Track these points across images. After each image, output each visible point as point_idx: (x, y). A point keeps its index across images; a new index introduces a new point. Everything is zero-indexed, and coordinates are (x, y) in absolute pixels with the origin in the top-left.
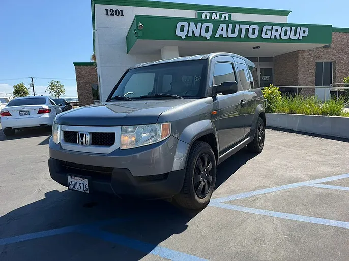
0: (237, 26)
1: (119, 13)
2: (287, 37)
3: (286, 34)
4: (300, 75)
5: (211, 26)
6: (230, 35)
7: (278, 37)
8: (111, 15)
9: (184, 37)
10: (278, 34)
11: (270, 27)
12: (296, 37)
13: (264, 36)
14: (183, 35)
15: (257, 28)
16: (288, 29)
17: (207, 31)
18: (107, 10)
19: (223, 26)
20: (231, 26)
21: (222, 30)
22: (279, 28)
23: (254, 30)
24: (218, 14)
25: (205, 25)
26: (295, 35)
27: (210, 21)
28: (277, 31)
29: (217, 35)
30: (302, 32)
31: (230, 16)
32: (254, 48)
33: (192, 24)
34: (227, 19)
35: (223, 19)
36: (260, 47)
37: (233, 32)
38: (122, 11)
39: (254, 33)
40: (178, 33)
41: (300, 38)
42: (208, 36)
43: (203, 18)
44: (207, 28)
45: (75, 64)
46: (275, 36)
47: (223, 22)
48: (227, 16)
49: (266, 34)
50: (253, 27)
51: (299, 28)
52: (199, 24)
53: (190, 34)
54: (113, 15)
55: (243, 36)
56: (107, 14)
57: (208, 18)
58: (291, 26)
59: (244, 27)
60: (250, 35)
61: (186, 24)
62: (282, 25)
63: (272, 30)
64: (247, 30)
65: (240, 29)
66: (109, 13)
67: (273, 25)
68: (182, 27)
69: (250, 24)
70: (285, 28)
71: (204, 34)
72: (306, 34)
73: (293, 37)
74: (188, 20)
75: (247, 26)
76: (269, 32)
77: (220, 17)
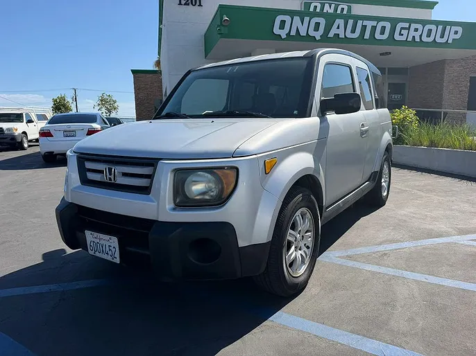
0: (360, 23)
1: (197, 2)
2: (430, 39)
3: (429, 35)
4: (446, 95)
5: (322, 21)
6: (349, 35)
7: (417, 39)
8: (185, 4)
9: (284, 36)
10: (417, 35)
11: (407, 25)
12: (444, 40)
13: (397, 37)
14: (283, 34)
15: (388, 25)
16: (433, 27)
17: (317, 29)
19: (340, 22)
20: (351, 22)
21: (338, 28)
22: (419, 26)
23: (384, 28)
24: (333, 6)
25: (315, 20)
26: (442, 36)
27: (321, 14)
28: (416, 30)
29: (331, 35)
30: (452, 32)
32: (381, 54)
33: (297, 19)
34: (345, 12)
35: (339, 12)
36: (390, 53)
37: (353, 31)
39: (382, 33)
40: (276, 30)
41: (450, 41)
42: (318, 35)
43: (311, 10)
44: (318, 24)
45: (134, 72)
46: (414, 37)
47: (341, 16)
48: (346, 8)
49: (401, 34)
50: (382, 24)
51: (448, 27)
52: (307, 19)
53: (293, 33)
54: (188, 5)
55: (367, 36)
56: (180, 4)
57: (318, 10)
58: (437, 23)
59: (369, 24)
60: (378, 36)
61: (287, 18)
62: (424, 23)
63: (409, 29)
64: (374, 28)
65: (364, 27)
66: (183, 2)
67: (411, 21)
68: (283, 22)
69: (378, 19)
70: (428, 27)
71: (312, 33)
72: (458, 36)
73: (439, 40)
74: (291, 13)
75: (374, 23)
76: (405, 32)
77: (336, 10)
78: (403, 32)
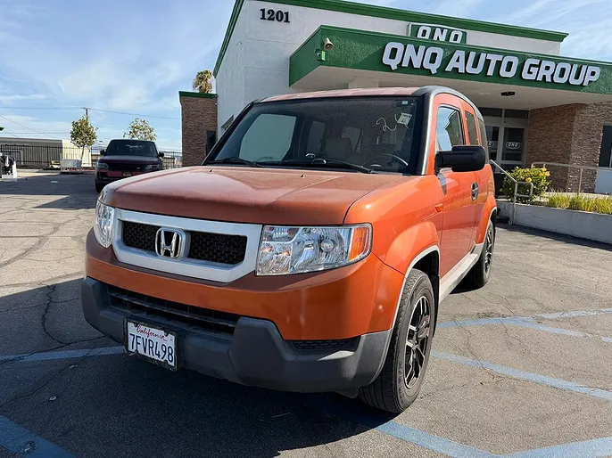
0: (483, 56)
1: (282, 17)
2: (563, 80)
3: (562, 75)
4: (574, 146)
5: (440, 52)
6: (470, 70)
7: (548, 79)
8: (269, 19)
9: (394, 67)
10: (548, 74)
11: (536, 62)
12: (578, 82)
13: (525, 75)
14: (394, 64)
15: (515, 61)
16: (567, 66)
17: (433, 60)
18: (263, 10)
19: (460, 54)
20: (472, 55)
21: (458, 61)
22: (552, 65)
23: (510, 64)
24: (445, 31)
25: (431, 50)
26: (577, 77)
27: (439, 44)
28: (548, 68)
29: (449, 69)
30: (589, 73)
32: (503, 94)
33: (410, 48)
36: (514, 93)
37: (475, 65)
38: (287, 13)
39: (509, 69)
40: (386, 60)
41: (585, 84)
42: (434, 68)
44: (434, 55)
46: (544, 76)
48: (460, 35)
49: (529, 72)
50: (508, 59)
51: (584, 68)
52: (422, 48)
53: (405, 64)
54: (273, 19)
55: (490, 72)
56: (263, 18)
57: (427, 35)
58: (572, 62)
59: (494, 58)
60: (503, 73)
61: (400, 47)
62: (557, 60)
63: (539, 66)
64: (499, 63)
65: (488, 62)
66: (267, 16)
67: (542, 58)
68: (394, 51)
69: (505, 53)
70: (561, 65)
71: (427, 65)
72: (594, 79)
73: (573, 81)
74: (404, 41)
75: (499, 58)
76: (534, 70)
78: (532, 69)
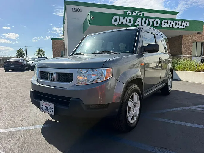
0: (147, 20)
1: (80, 10)
2: (176, 27)
3: (176, 25)
5: (132, 19)
6: (143, 24)
7: (171, 27)
8: (75, 11)
10: (171, 25)
12: (182, 27)
14: (116, 24)
15: (159, 21)
16: (177, 22)
17: (130, 22)
18: (73, 8)
19: (139, 19)
20: (144, 19)
21: (139, 21)
22: (172, 21)
23: (157, 22)
24: (136, 13)
25: (129, 18)
27: (132, 16)
28: (170, 23)
29: (136, 24)
30: (185, 24)
31: (143, 14)
33: (122, 18)
35: (139, 15)
37: (145, 23)
38: (81, 9)
39: (157, 24)
40: (113, 22)
41: (184, 28)
42: (130, 24)
43: (127, 14)
44: (130, 20)
45: (52, 39)
47: (140, 17)
48: (141, 14)
49: (164, 25)
50: (156, 20)
51: (183, 22)
52: (126, 18)
53: (120, 23)
54: (76, 11)
55: (150, 25)
56: (73, 11)
57: (130, 14)
58: (179, 20)
59: (151, 20)
60: (155, 25)
61: (118, 17)
62: (174, 20)
63: (167, 22)
64: (153, 22)
65: (149, 22)
66: (74, 10)
67: (168, 19)
68: (116, 19)
69: (155, 18)
70: (175, 22)
71: (128, 23)
72: (187, 26)
73: (180, 27)
74: (119, 15)
75: (153, 20)
77: (137, 14)
78: (165, 23)
